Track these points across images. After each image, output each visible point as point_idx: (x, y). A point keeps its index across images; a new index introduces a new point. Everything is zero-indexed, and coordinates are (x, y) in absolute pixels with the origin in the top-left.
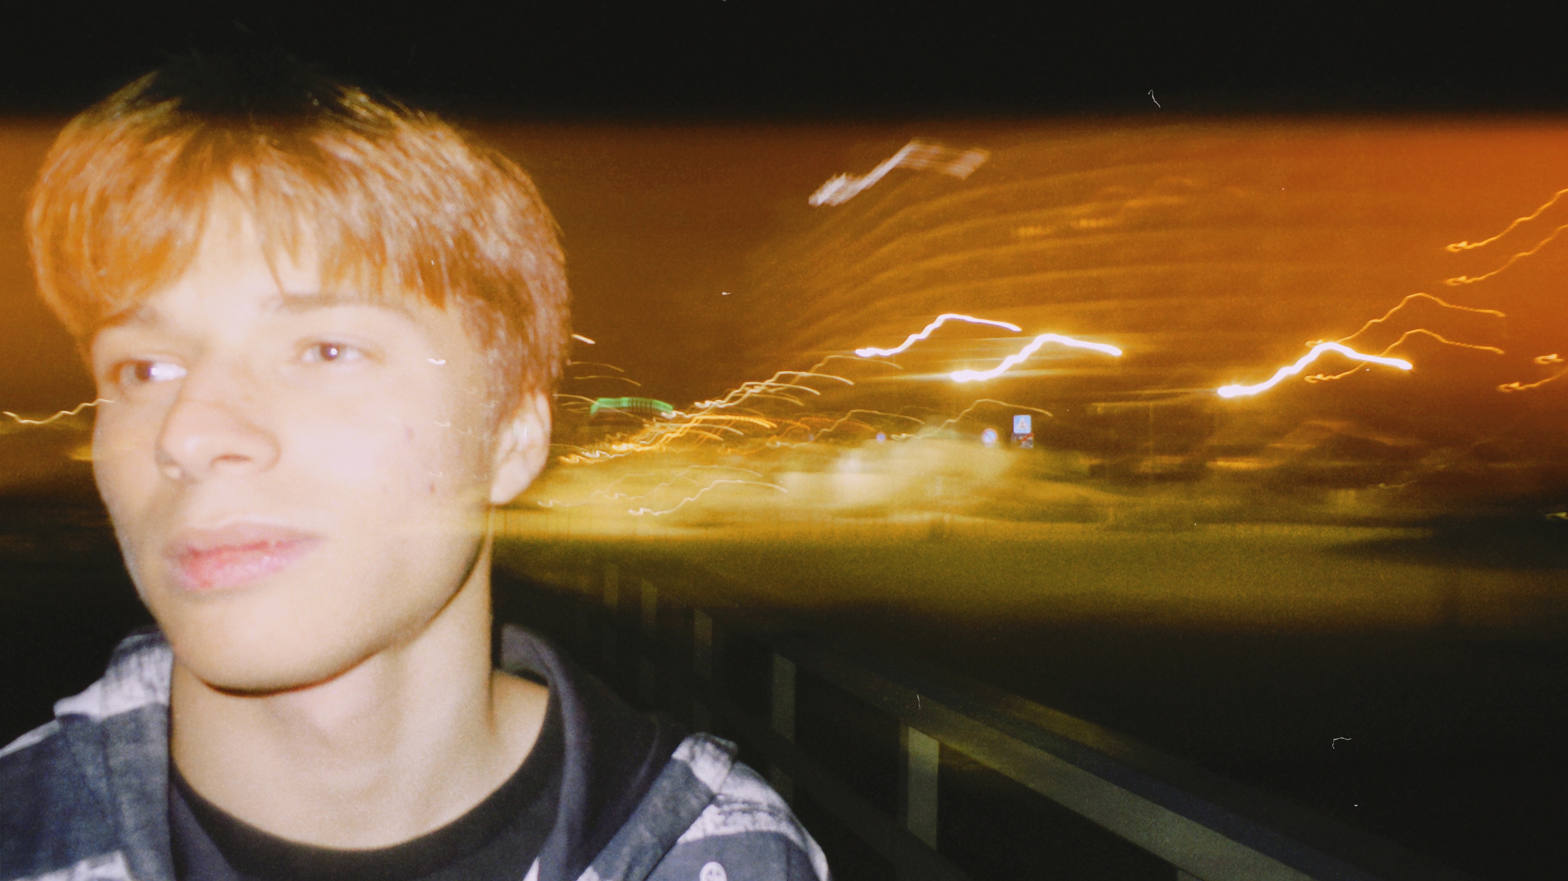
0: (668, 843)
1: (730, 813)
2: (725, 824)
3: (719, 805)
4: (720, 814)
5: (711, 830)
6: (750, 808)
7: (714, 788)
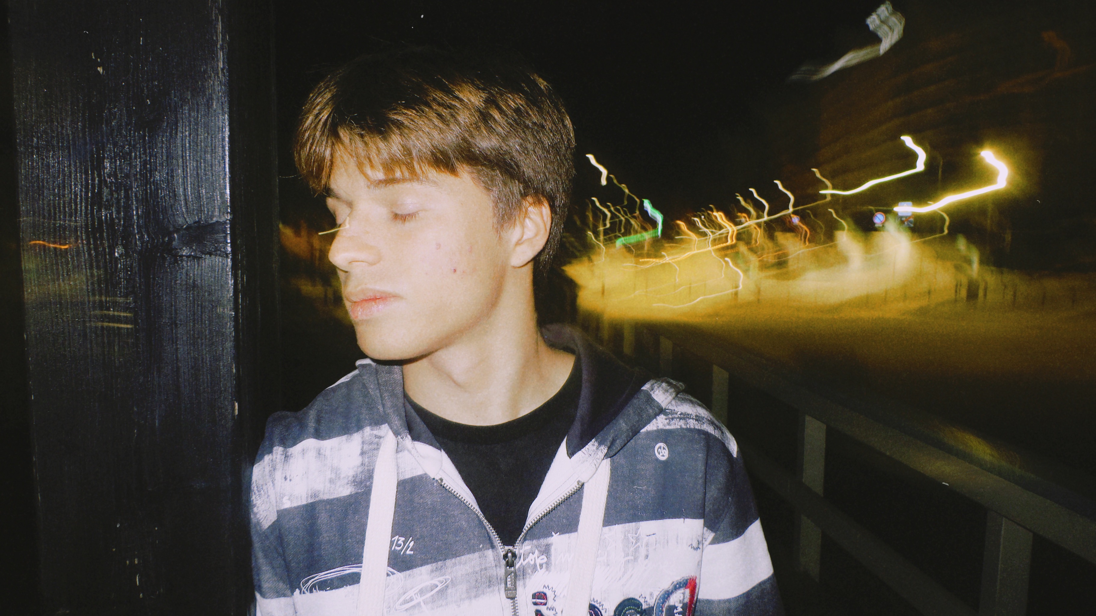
0: (636, 432)
1: (673, 419)
2: (669, 424)
3: (666, 414)
4: (666, 419)
5: (661, 426)
6: (685, 417)
7: (664, 405)
